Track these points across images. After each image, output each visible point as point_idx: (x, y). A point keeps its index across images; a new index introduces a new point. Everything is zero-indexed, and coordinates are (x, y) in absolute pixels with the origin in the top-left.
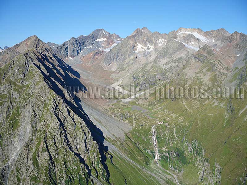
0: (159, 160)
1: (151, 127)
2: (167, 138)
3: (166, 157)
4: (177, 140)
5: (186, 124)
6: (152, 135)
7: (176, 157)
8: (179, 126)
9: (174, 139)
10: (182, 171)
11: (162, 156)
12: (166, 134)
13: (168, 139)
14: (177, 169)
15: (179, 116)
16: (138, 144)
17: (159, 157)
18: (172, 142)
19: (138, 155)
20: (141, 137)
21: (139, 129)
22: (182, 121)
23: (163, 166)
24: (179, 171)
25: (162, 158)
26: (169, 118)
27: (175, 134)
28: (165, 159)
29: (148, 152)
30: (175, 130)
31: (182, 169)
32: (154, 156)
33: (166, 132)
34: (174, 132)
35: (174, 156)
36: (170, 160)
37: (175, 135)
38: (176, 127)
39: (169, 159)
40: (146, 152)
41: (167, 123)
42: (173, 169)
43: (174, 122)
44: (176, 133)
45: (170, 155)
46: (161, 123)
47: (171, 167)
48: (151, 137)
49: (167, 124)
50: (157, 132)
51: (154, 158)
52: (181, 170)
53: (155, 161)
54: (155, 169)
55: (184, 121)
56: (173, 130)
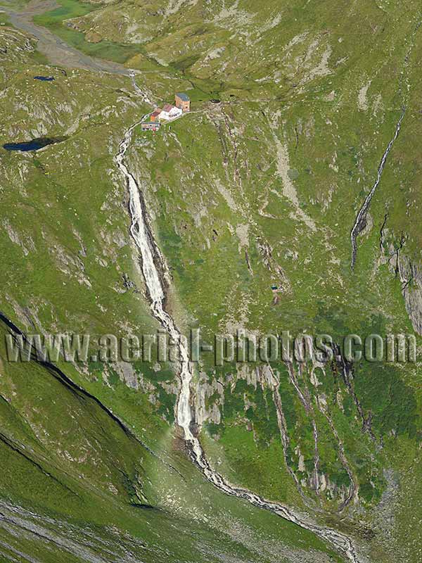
0: (213, 428)
1: (105, 160)
2: (242, 231)
3: (258, 392)
4: (314, 241)
5: (362, 98)
6: (124, 226)
7: (328, 386)
8: (311, 123)
9: (289, 235)
10: (391, 489)
11: (227, 389)
12: (230, 202)
13: (246, 242)
14: (355, 479)
15: (288, 28)
16: (25, 322)
17: (210, 400)
18: (281, 261)
19: (54, 435)
20: (44, 260)
21: (15, 191)
22: (323, 70)
23: (245, 471)
24: (366, 491)
25: (230, 407)
26: (213, 54)
27: (289, 191)
28: (250, 413)
29: (114, 377)
30: (282, 153)
31: (389, 474)
32: (169, 403)
33: (224, 182)
34: (283, 169)
35: (314, 381)
36: (291, 417)
37: (295, 200)
38: (288, 127)
39: (286, 412)
40: (105, 376)
41: (217, 107)
42: (323, 484)
43: (264, 85)
44: (296, 181)
45: (284, 377)
46: (174, 110)
47: (301, 467)
48: (121, 243)
49: (216, 113)
50: (160, 194)
51: (172, 417)
52: (383, 483)
53: (181, 439)
54: (196, 514)
55: (340, 77)
56: (272, 160)
